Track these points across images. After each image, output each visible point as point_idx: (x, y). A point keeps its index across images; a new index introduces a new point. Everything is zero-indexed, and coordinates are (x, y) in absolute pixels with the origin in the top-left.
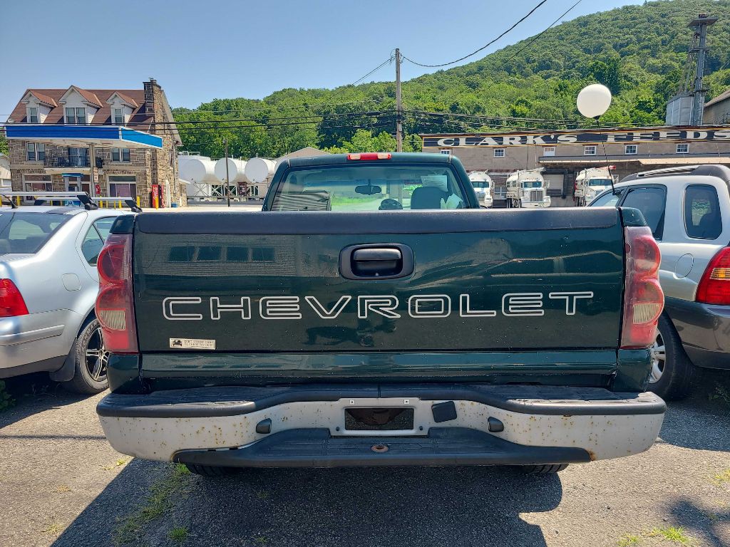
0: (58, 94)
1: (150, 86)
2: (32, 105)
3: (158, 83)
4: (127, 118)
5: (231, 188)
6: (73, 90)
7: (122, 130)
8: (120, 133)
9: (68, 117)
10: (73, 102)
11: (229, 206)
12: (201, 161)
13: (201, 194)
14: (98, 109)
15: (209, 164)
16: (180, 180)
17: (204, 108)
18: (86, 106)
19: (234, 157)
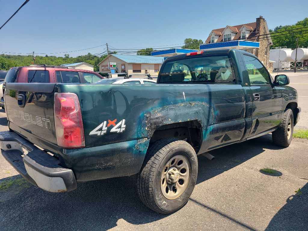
0: (222, 30)
1: (259, 20)
2: (213, 36)
3: (263, 18)
4: (247, 36)
5: (300, 63)
6: (227, 28)
7: (240, 42)
8: (239, 43)
9: (224, 39)
10: (227, 32)
11: (295, 72)
12: (285, 51)
13: (283, 67)
14: (236, 33)
15: (289, 52)
16: (269, 61)
17: (299, 24)
18: (231, 33)
19: (304, 48)
